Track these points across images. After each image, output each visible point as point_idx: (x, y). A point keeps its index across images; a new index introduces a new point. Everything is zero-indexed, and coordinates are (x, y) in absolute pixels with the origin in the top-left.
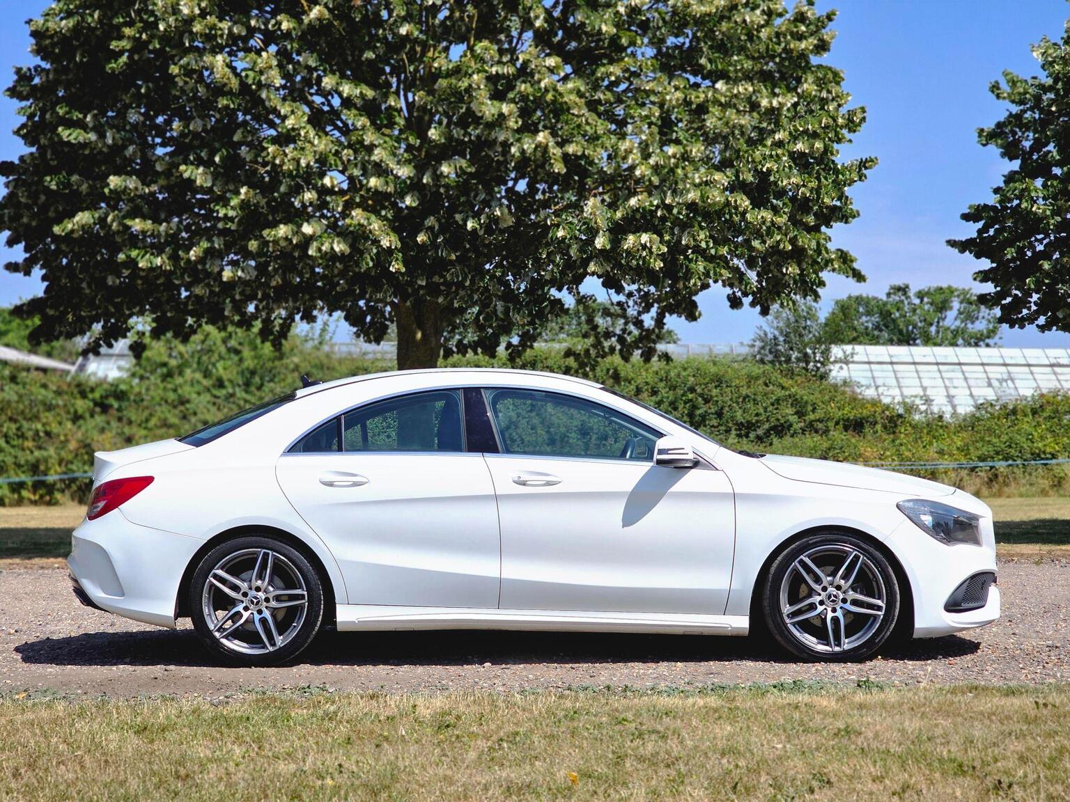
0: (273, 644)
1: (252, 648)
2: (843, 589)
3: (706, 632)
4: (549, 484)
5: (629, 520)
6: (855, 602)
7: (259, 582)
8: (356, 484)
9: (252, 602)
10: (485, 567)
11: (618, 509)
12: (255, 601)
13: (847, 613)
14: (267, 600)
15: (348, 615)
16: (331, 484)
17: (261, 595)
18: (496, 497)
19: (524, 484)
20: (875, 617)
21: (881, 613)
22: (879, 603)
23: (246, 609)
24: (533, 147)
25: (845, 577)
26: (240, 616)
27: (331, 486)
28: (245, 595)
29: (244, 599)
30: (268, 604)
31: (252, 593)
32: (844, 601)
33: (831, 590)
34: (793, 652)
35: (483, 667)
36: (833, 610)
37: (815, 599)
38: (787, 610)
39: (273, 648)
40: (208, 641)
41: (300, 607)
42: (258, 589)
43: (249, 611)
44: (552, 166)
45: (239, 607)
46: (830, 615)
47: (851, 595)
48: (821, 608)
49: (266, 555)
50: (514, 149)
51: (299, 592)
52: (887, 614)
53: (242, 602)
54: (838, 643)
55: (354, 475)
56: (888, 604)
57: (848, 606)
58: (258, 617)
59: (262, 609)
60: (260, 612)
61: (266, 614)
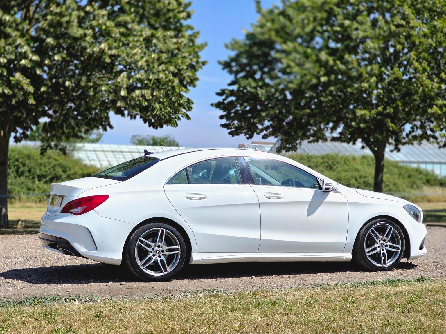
0: (166, 271)
1: (156, 273)
2: (386, 241)
3: (335, 260)
4: (279, 198)
5: (310, 213)
6: (390, 247)
7: (160, 244)
8: (201, 199)
9: (156, 252)
10: (254, 235)
11: (306, 208)
12: (158, 252)
14: (163, 251)
15: (197, 257)
16: (190, 199)
17: (161, 249)
18: (259, 204)
19: (269, 198)
21: (399, 251)
22: (399, 246)
23: (154, 255)
24: (98, 50)
25: (387, 236)
26: (151, 258)
27: (191, 199)
28: (153, 249)
29: (153, 251)
30: (163, 253)
31: (156, 248)
32: (386, 246)
33: (382, 242)
34: (369, 267)
35: (252, 278)
36: (383, 250)
37: (376, 245)
38: (367, 250)
39: (166, 273)
40: (138, 270)
41: (177, 254)
42: (159, 246)
43: (155, 257)
44: (104, 59)
45: (151, 255)
46: (382, 252)
47: (389, 244)
48: (378, 249)
49: (163, 231)
50: (88, 50)
51: (177, 247)
52: (401, 252)
53: (152, 252)
54: (385, 263)
55: (200, 194)
56: (402, 247)
57: (388, 248)
58: (159, 259)
59: (161, 255)
60: (160, 257)
61: (163, 258)
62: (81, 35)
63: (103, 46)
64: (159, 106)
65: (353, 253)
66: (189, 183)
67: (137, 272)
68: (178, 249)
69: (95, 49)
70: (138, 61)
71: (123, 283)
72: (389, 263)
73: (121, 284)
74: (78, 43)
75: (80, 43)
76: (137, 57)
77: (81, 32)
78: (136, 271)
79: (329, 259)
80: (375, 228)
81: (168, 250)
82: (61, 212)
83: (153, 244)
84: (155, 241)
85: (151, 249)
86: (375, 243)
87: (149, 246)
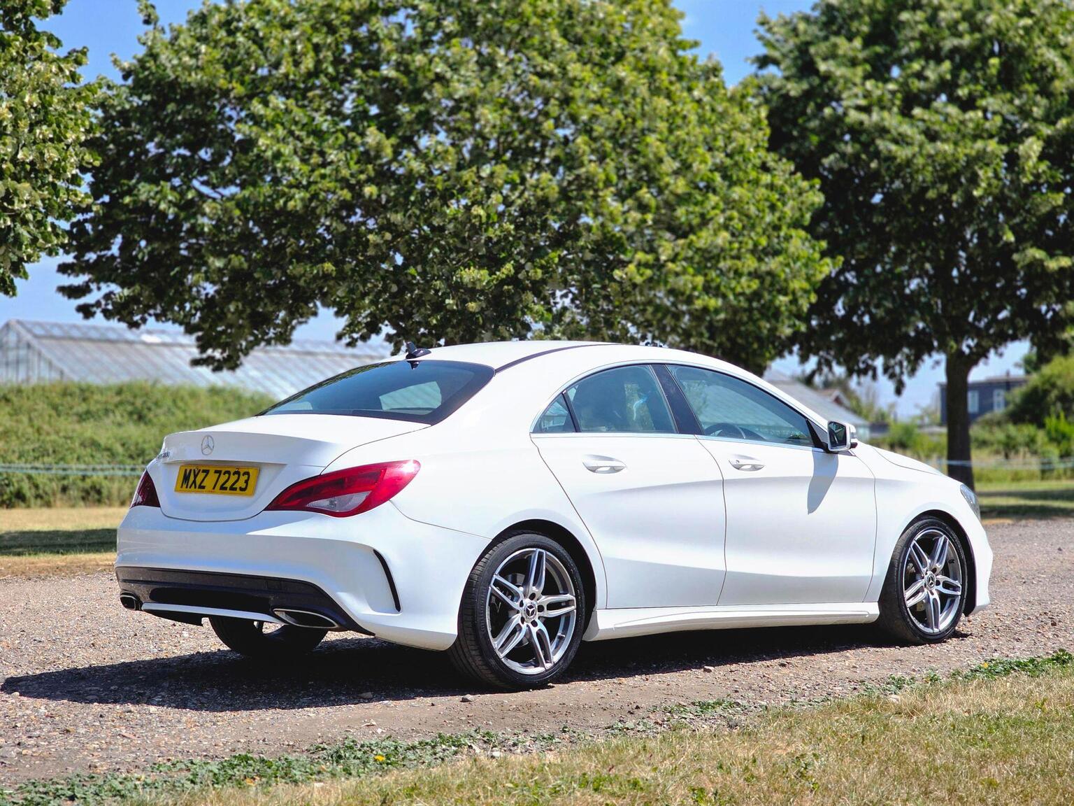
0: (548, 660)
2: (938, 571)
3: (850, 620)
4: (755, 468)
5: (812, 506)
6: (946, 585)
7: (535, 589)
8: (614, 470)
9: (528, 612)
10: (709, 559)
11: (800, 496)
12: (530, 610)
13: (942, 595)
14: (541, 609)
15: (607, 623)
16: (593, 470)
17: (536, 603)
18: (723, 483)
19: (739, 468)
20: (954, 597)
21: (959, 593)
22: (958, 583)
23: (523, 620)
25: (939, 560)
26: (517, 629)
27: (594, 471)
28: (521, 604)
29: (520, 609)
30: (541, 614)
31: (528, 601)
32: (938, 583)
33: (929, 573)
34: (909, 635)
35: (709, 671)
36: (932, 593)
37: (921, 583)
38: (907, 594)
39: (548, 666)
40: (493, 662)
41: (568, 615)
42: (533, 596)
43: (526, 624)
45: (516, 619)
46: (931, 598)
47: (941, 578)
48: (926, 590)
49: (540, 555)
51: (569, 597)
52: (962, 595)
53: (518, 612)
54: (937, 626)
55: (611, 459)
56: (963, 585)
57: (940, 588)
58: (534, 630)
59: (537, 620)
60: (534, 624)
61: (541, 626)
65: (882, 602)
66: (577, 430)
67: (491, 668)
68: (568, 603)
71: (469, 697)
72: (944, 622)
73: (464, 700)
78: (487, 664)
79: (839, 619)
80: (917, 541)
81: (552, 606)
82: (266, 509)
83: (521, 589)
84: (526, 583)
85: (518, 603)
86: (918, 576)
87: (514, 596)
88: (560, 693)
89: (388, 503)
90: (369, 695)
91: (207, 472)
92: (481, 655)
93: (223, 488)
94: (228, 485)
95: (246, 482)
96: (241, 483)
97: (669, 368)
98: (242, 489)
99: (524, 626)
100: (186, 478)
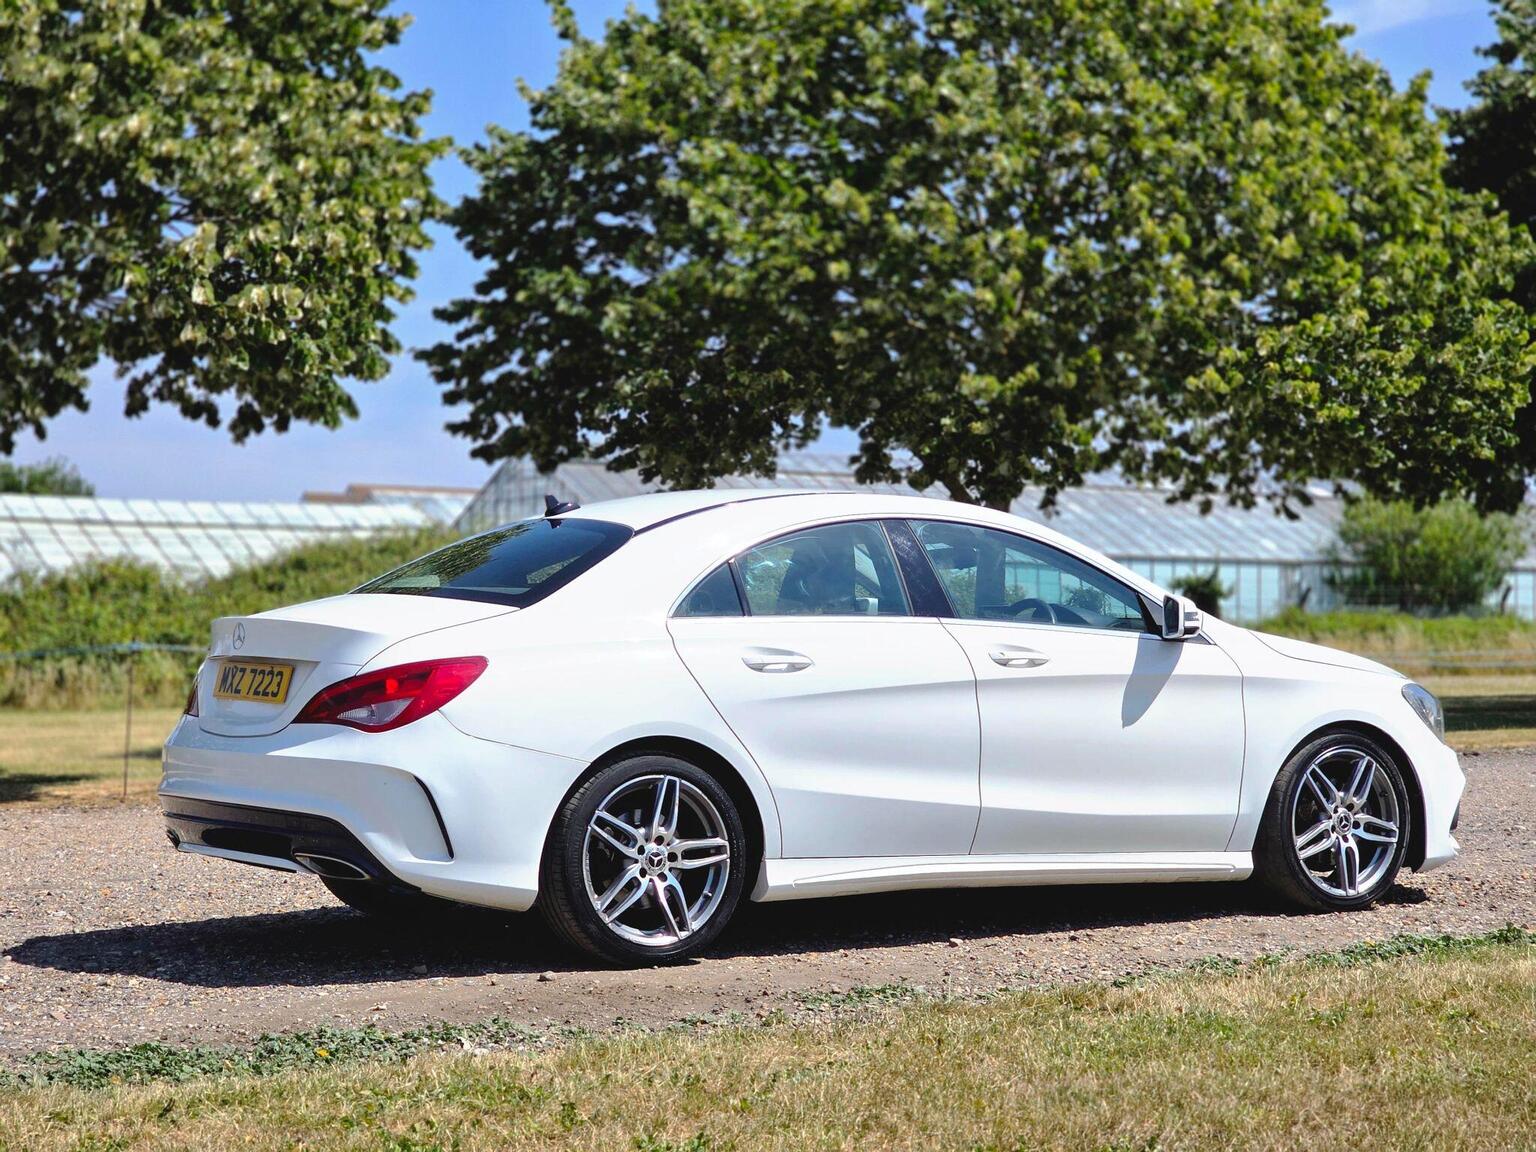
0: (682, 926)
1: (650, 935)
2: (1356, 809)
3: (1203, 878)
4: (1033, 663)
5: (1130, 716)
6: (1369, 828)
7: (662, 831)
8: (794, 668)
9: (651, 861)
10: (955, 791)
11: (1112, 703)
12: (656, 859)
13: (1360, 842)
14: (672, 857)
15: (782, 876)
16: (759, 668)
17: (664, 850)
18: (976, 684)
19: (1004, 663)
20: (1386, 846)
21: (1394, 840)
22: (1393, 826)
23: (643, 873)
24: (114, 137)
25: (1357, 793)
26: (633, 885)
27: (761, 670)
28: (641, 851)
29: (639, 857)
30: (673, 865)
31: (652, 847)
32: (1356, 825)
33: (1342, 810)
34: (1306, 899)
35: (954, 945)
36: (1346, 839)
37: (1326, 825)
38: (1300, 841)
39: (683, 935)
40: (593, 927)
41: (718, 866)
42: (660, 840)
43: (648, 877)
44: (135, 170)
45: (634, 871)
46: (1344, 846)
47: (1363, 817)
48: (1334, 836)
49: (671, 784)
50: (79, 138)
51: (718, 841)
52: (1400, 843)
53: (636, 861)
54: (1352, 884)
55: (790, 653)
56: (1402, 828)
57: (1361, 832)
58: (661, 886)
59: (667, 872)
60: (663, 877)
61: (672, 880)
62: (53, 81)
63: (133, 123)
64: (319, 347)
65: (1257, 852)
66: (744, 612)
67: (590, 936)
68: (719, 850)
69: (102, 135)
70: (248, 184)
71: (549, 974)
72: (1366, 882)
73: (543, 979)
74: (40, 112)
75: (49, 109)
76: (247, 170)
77: (55, 69)
78: (585, 930)
79: (1181, 874)
80: (1321, 766)
81: (689, 854)
82: (294, 721)
83: (642, 831)
84: (647, 822)
85: (635, 850)
86: (1322, 816)
87: (629, 839)
88: (710, 971)
89: (435, 714)
90: (424, 968)
91: (243, 670)
92: (577, 919)
93: (256, 693)
94: (261, 689)
95: (279, 685)
96: (273, 688)
97: (913, 525)
98: (275, 695)
99: (645, 882)
100: (224, 680)
